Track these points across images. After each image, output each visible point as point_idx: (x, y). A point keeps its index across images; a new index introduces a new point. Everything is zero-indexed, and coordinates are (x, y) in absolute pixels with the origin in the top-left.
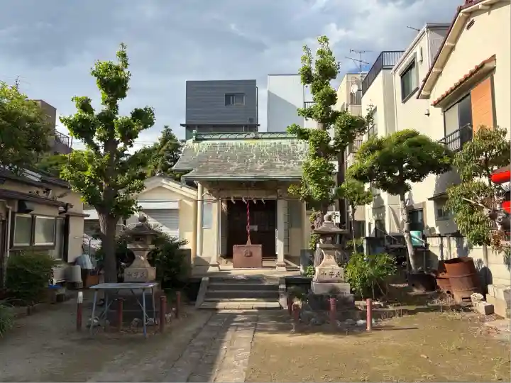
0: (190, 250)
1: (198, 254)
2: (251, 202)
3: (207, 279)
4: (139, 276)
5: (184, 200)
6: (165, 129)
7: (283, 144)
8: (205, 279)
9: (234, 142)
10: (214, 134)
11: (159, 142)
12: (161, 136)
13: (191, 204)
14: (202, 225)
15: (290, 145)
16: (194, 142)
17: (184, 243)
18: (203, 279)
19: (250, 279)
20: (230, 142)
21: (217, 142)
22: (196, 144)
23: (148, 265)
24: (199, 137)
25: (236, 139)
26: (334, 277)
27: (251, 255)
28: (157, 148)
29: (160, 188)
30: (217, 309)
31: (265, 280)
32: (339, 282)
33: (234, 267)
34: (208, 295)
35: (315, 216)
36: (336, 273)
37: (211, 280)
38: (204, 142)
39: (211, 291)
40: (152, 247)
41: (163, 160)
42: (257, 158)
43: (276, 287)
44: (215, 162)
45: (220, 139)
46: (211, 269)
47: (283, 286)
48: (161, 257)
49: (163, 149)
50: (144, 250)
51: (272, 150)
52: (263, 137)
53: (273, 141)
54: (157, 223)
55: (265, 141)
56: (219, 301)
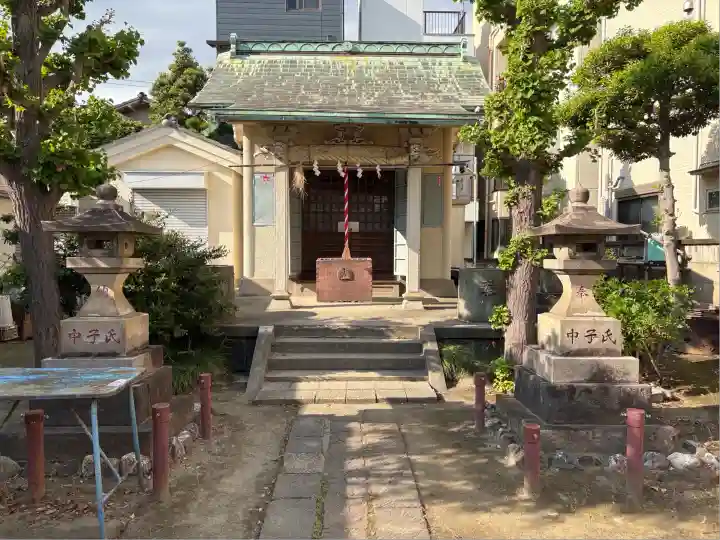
0: (231, 268)
1: (246, 274)
2: (352, 173)
3: (270, 329)
4: (101, 340)
5: (216, 173)
6: (180, 49)
7: (406, 64)
8: (266, 329)
9: (310, 59)
10: (273, 43)
11: (169, 73)
12: (172, 61)
13: (230, 180)
14: (253, 220)
15: (420, 67)
16: (232, 57)
17: (218, 253)
18: (262, 330)
19: (359, 329)
20: (305, 57)
21: (278, 57)
22: (238, 61)
23: (125, 309)
24: (243, 47)
25: (315, 53)
26: (595, 340)
27: (352, 278)
28: (165, 81)
29: (170, 147)
30: (297, 404)
31: (392, 331)
32: (609, 353)
33: (318, 300)
34: (272, 366)
35: (516, 197)
36: (601, 331)
37: (278, 331)
38: (252, 57)
39: (279, 357)
40: (135, 263)
41: (176, 105)
42: (359, 88)
43: (416, 347)
44: (277, 93)
45: (283, 52)
46: (275, 306)
47: (431, 346)
48: (165, 285)
49: (176, 84)
50: (114, 271)
51: (387, 75)
52: (368, 50)
53: (386, 59)
54: (157, 208)
55: (370, 58)
56: (299, 380)
